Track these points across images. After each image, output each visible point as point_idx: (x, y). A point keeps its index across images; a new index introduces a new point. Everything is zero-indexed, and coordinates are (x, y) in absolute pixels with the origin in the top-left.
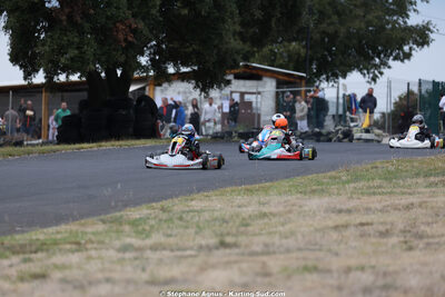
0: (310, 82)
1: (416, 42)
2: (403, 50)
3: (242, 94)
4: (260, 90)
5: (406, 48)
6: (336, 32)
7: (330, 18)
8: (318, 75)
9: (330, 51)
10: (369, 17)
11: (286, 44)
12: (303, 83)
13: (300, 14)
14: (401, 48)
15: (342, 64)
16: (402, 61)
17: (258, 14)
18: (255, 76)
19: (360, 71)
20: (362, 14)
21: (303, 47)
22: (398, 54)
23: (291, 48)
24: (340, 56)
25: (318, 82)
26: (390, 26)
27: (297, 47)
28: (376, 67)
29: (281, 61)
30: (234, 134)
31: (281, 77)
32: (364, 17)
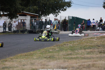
0: (39, 17)
1: (67, 6)
2: (64, 8)
3: (21, 20)
4: (26, 19)
5: (65, 8)
6: (46, 3)
8: (41, 15)
9: (44, 8)
11: (33, 6)
12: (38, 17)
15: (48, 12)
16: (64, 11)
18: (25, 15)
19: (53, 14)
21: (38, 7)
22: (63, 9)
23: (34, 7)
24: (47, 10)
25: (41, 17)
26: (61, 2)
27: (36, 7)
28: (57, 13)
29: (32, 11)
30: (19, 31)
31: (32, 15)
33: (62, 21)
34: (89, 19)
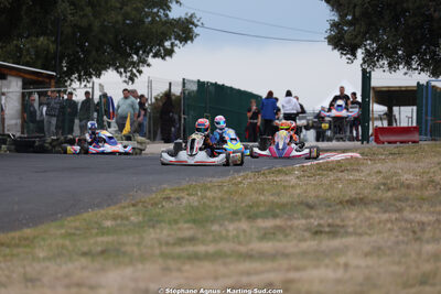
0: (60, 82)
1: (178, 37)
2: (164, 46)
4: (5, 90)
5: (167, 44)
6: (90, 25)
7: (83, 10)
8: (69, 74)
9: (82, 46)
10: (127, 9)
11: (34, 39)
12: (53, 82)
14: (161, 44)
15: (95, 61)
16: (163, 58)
19: (117, 69)
20: (118, 5)
21: (53, 42)
22: (159, 50)
23: (39, 43)
24: (94, 53)
25: (69, 82)
26: (150, 19)
27: (46, 42)
28: (134, 64)
29: (28, 59)
31: (28, 76)
32: (121, 9)
33: (156, 99)
34: (270, 94)
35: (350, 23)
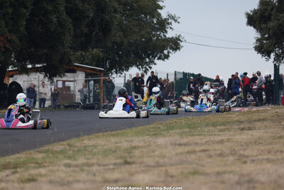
0: (106, 74)
1: (171, 48)
2: (163, 53)
3: (64, 82)
4: (76, 79)
5: (166, 52)
6: (122, 42)
8: (110, 69)
10: (143, 32)
11: (91, 50)
12: (102, 74)
13: (110, 30)
14: (162, 52)
15: (125, 62)
16: (163, 60)
17: (86, 30)
18: (73, 71)
19: (137, 66)
20: (138, 31)
21: (102, 52)
22: (161, 56)
23: (94, 52)
24: (125, 57)
25: (110, 74)
26: (155, 38)
27: (98, 52)
28: (147, 64)
29: (88, 61)
30: (62, 107)
31: (88, 71)
32: (139, 32)
35: (267, 39)
